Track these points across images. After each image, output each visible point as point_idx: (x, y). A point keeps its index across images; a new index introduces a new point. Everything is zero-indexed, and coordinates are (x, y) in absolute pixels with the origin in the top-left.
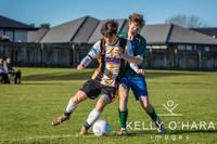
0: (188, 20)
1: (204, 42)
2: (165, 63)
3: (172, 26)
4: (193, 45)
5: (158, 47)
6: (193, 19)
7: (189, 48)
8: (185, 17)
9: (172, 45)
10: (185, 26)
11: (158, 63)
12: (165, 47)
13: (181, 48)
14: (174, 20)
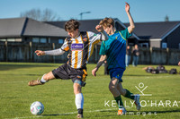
0: (42, 13)
1: (58, 35)
2: (21, 55)
3: (27, 19)
4: (47, 37)
5: (13, 40)
6: (48, 13)
7: (43, 41)
8: (39, 11)
9: (26, 38)
10: (39, 20)
11: (13, 55)
12: (20, 40)
13: (36, 40)
14: (28, 13)
